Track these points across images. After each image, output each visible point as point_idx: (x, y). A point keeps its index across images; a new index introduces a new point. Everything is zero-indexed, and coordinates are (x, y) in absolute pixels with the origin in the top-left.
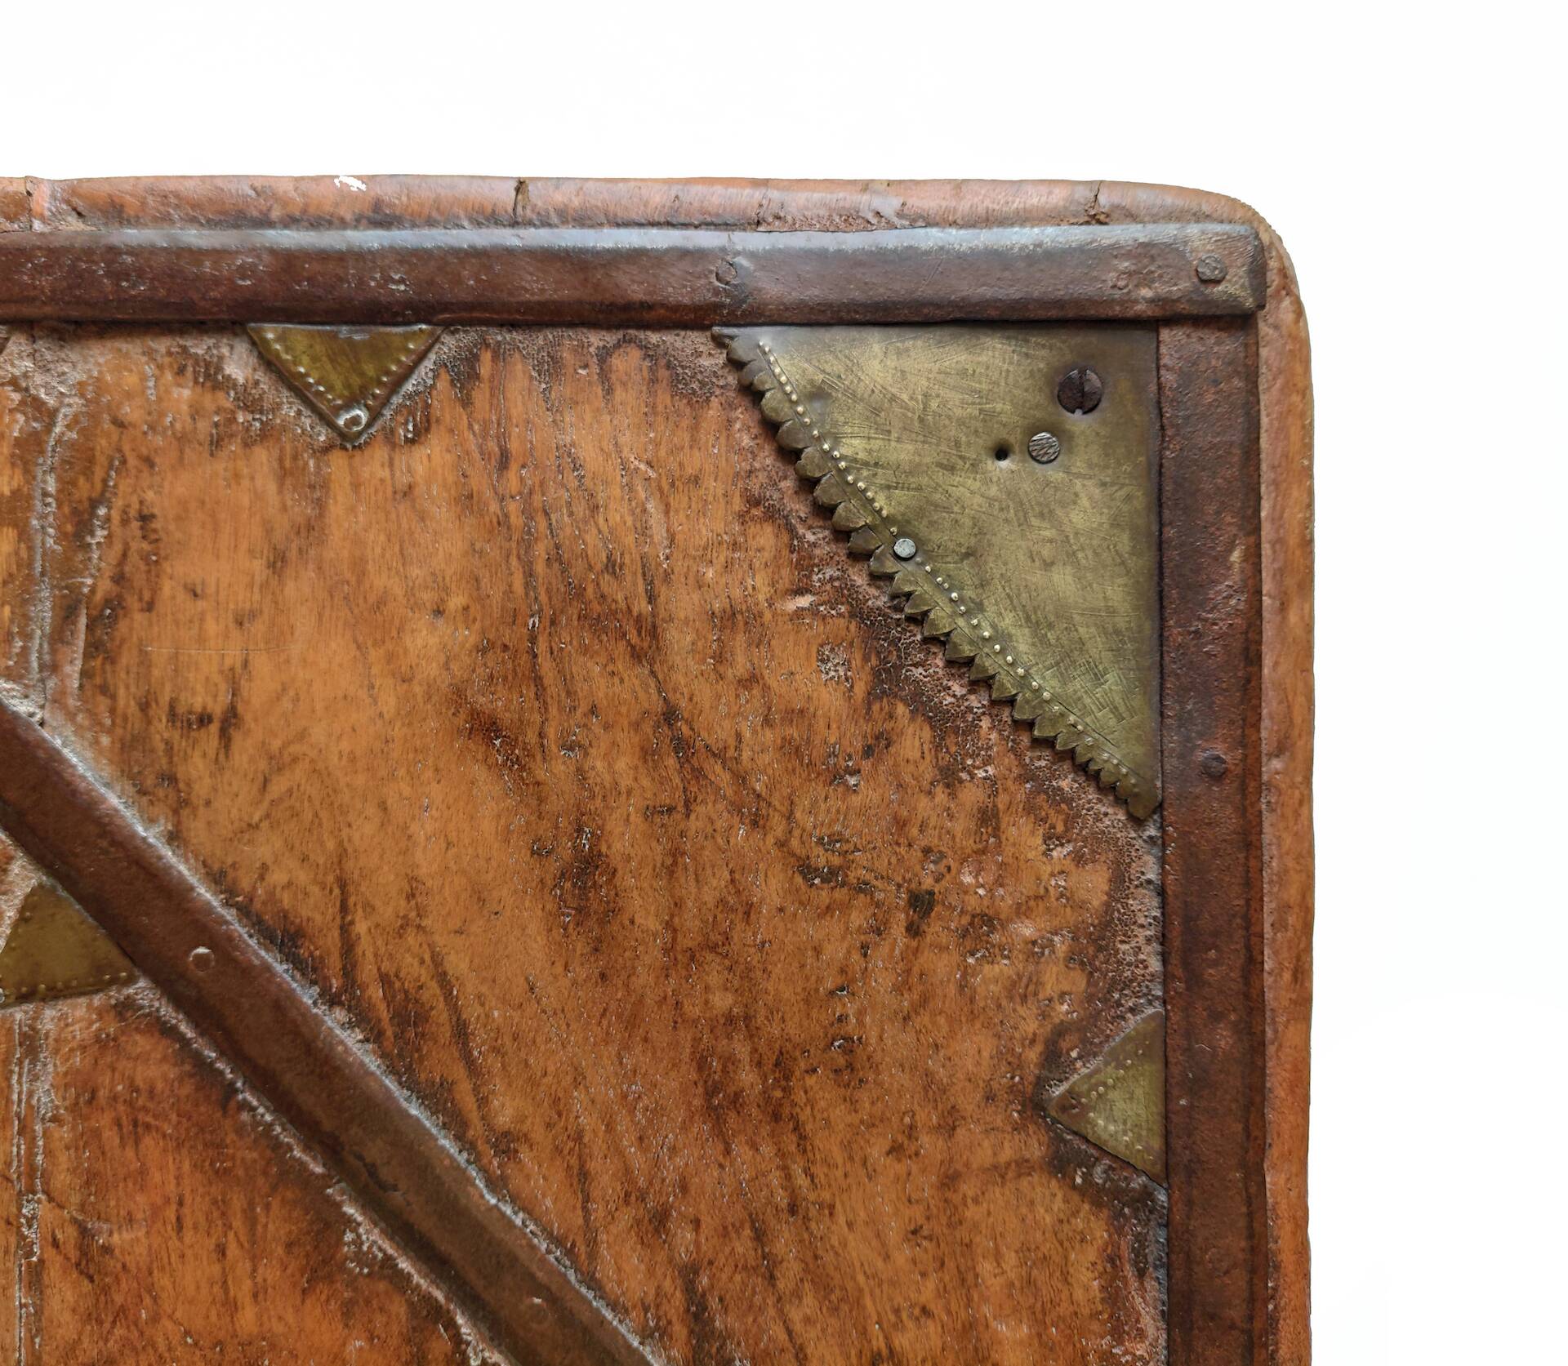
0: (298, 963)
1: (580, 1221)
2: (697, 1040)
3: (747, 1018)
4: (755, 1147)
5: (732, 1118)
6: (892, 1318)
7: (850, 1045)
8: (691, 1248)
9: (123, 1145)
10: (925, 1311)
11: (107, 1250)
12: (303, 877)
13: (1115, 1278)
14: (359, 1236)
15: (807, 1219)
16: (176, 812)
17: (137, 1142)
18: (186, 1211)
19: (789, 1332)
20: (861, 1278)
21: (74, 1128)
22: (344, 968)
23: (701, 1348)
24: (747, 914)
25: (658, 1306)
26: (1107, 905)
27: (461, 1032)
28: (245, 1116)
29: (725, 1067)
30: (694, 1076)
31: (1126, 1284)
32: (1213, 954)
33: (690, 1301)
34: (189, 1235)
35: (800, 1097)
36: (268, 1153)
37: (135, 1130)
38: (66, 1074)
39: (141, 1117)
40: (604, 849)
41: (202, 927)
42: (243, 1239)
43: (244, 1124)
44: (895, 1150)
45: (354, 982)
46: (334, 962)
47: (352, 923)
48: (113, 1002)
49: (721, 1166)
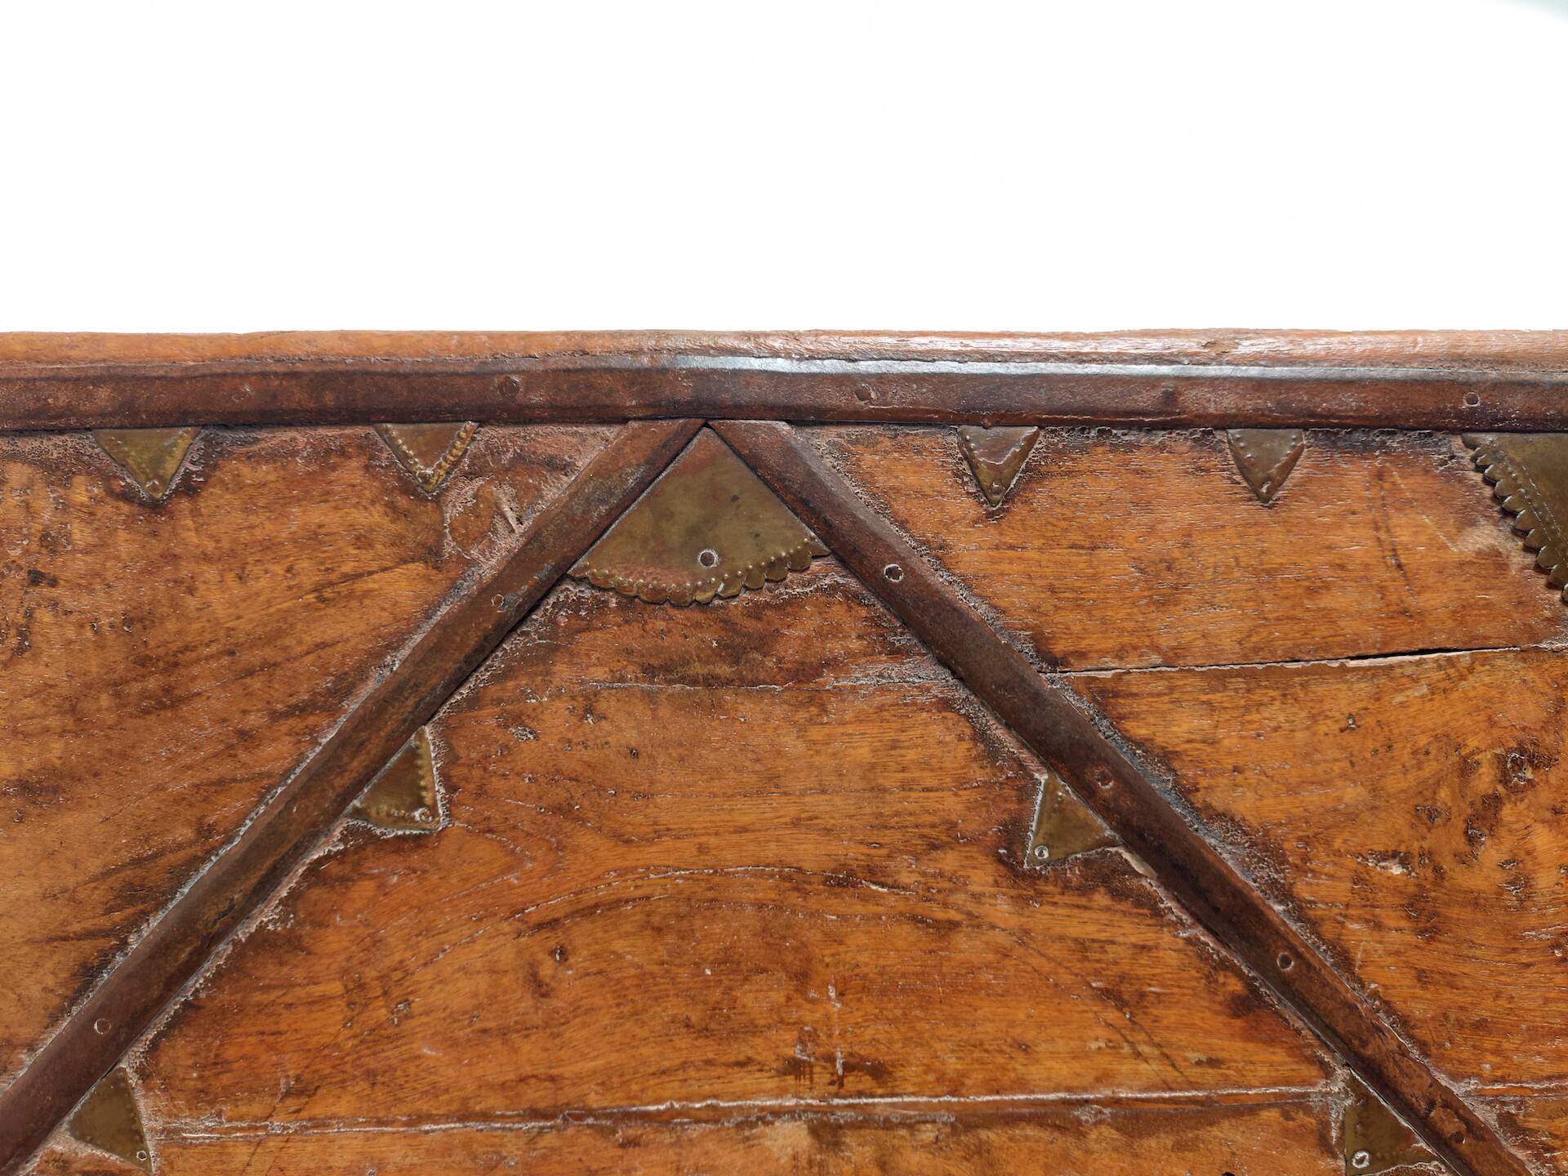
0: (103, 965)
1: (248, 784)
2: (131, 716)
3: (116, 684)
4: (194, 679)
5: (177, 692)
6: (295, 590)
7: (128, 621)
8: (259, 715)
9: (230, 1071)
10: (289, 570)
11: (298, 1079)
12: (49, 965)
13: (260, 455)
14: (269, 921)
15: (237, 645)
16: (15, 1047)
17: (227, 1062)
18: (266, 1029)
19: (308, 653)
20: (272, 610)
21: (225, 1103)
22: (104, 937)
23: (321, 707)
24: (51, 686)
25: (297, 734)
26: (30, 463)
27: (138, 862)
28: (203, 995)
29: (146, 698)
30: (153, 717)
31: (263, 449)
32: (50, 401)
33: (293, 715)
34: (283, 1027)
35: (162, 651)
36: (225, 979)
37: (219, 1064)
38: (190, 1109)
39: (211, 1060)
40: (16, 777)
41: (82, 1030)
42: (281, 993)
43: (208, 996)
44: (191, 591)
45: (112, 930)
46: (102, 943)
47: (75, 933)
48: (140, 1082)
49: (208, 698)
